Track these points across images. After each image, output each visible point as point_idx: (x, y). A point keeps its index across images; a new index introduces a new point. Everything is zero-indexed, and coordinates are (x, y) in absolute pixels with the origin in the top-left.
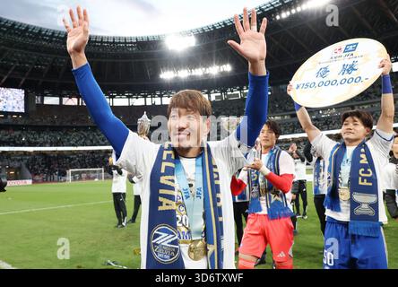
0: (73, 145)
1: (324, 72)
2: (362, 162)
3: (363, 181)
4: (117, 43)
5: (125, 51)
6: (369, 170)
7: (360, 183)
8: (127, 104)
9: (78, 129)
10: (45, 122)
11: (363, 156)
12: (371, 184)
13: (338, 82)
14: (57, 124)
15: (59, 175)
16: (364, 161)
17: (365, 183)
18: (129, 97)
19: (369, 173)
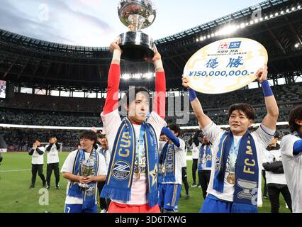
0: (41, 125)
1: (213, 63)
2: (247, 152)
3: (247, 169)
4: (78, 51)
5: (84, 57)
6: (253, 160)
7: (245, 171)
8: (83, 97)
9: (45, 112)
10: (20, 106)
11: (249, 147)
12: (253, 173)
13: (227, 73)
14: (30, 108)
15: (28, 146)
16: (249, 152)
17: (249, 171)
18: (84, 91)
19: (253, 163)
